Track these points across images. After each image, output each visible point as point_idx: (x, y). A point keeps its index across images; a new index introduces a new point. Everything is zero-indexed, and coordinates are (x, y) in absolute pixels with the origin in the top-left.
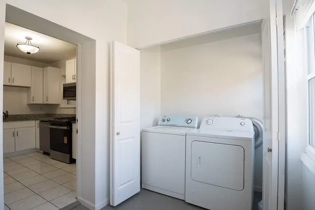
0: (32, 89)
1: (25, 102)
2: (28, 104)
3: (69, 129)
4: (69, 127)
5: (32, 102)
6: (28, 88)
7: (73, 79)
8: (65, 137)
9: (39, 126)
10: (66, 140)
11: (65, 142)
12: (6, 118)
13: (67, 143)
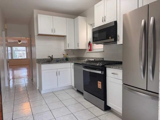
0: (67, 37)
1: (63, 48)
2: (65, 50)
3: (103, 73)
4: (103, 72)
5: (68, 48)
6: (64, 37)
7: (103, 21)
8: (98, 82)
9: (73, 68)
10: (100, 85)
11: (99, 86)
12: (52, 61)
13: (101, 88)
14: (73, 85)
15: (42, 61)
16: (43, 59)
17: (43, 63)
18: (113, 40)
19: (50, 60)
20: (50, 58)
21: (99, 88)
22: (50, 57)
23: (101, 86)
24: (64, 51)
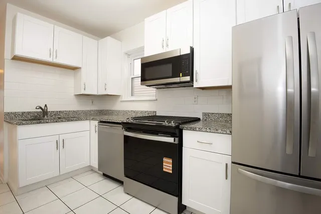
1: (71, 92)
2: (76, 95)
5: (83, 92)
8: (165, 159)
9: (97, 130)
10: (168, 165)
11: (166, 169)
12: (44, 116)
13: (171, 172)
14: (95, 164)
15: (21, 118)
16: (23, 113)
17: (24, 122)
18: (188, 78)
19: (42, 116)
20: (40, 110)
21: (165, 172)
22: (41, 108)
23: (171, 168)
24: (74, 97)
